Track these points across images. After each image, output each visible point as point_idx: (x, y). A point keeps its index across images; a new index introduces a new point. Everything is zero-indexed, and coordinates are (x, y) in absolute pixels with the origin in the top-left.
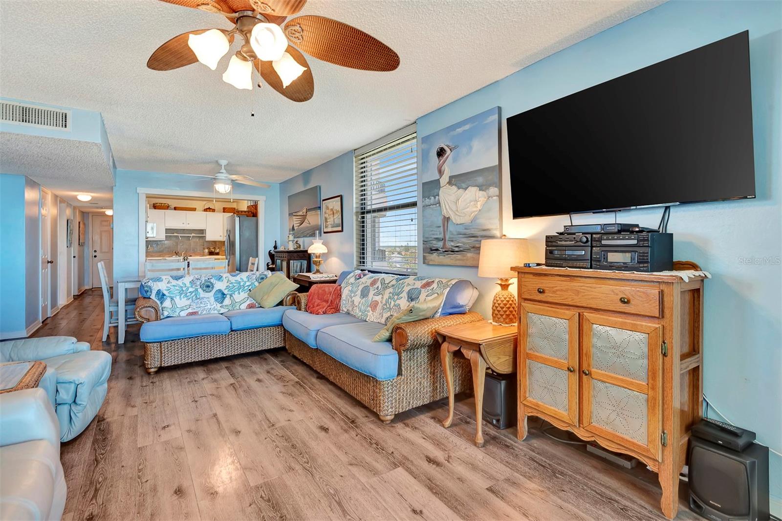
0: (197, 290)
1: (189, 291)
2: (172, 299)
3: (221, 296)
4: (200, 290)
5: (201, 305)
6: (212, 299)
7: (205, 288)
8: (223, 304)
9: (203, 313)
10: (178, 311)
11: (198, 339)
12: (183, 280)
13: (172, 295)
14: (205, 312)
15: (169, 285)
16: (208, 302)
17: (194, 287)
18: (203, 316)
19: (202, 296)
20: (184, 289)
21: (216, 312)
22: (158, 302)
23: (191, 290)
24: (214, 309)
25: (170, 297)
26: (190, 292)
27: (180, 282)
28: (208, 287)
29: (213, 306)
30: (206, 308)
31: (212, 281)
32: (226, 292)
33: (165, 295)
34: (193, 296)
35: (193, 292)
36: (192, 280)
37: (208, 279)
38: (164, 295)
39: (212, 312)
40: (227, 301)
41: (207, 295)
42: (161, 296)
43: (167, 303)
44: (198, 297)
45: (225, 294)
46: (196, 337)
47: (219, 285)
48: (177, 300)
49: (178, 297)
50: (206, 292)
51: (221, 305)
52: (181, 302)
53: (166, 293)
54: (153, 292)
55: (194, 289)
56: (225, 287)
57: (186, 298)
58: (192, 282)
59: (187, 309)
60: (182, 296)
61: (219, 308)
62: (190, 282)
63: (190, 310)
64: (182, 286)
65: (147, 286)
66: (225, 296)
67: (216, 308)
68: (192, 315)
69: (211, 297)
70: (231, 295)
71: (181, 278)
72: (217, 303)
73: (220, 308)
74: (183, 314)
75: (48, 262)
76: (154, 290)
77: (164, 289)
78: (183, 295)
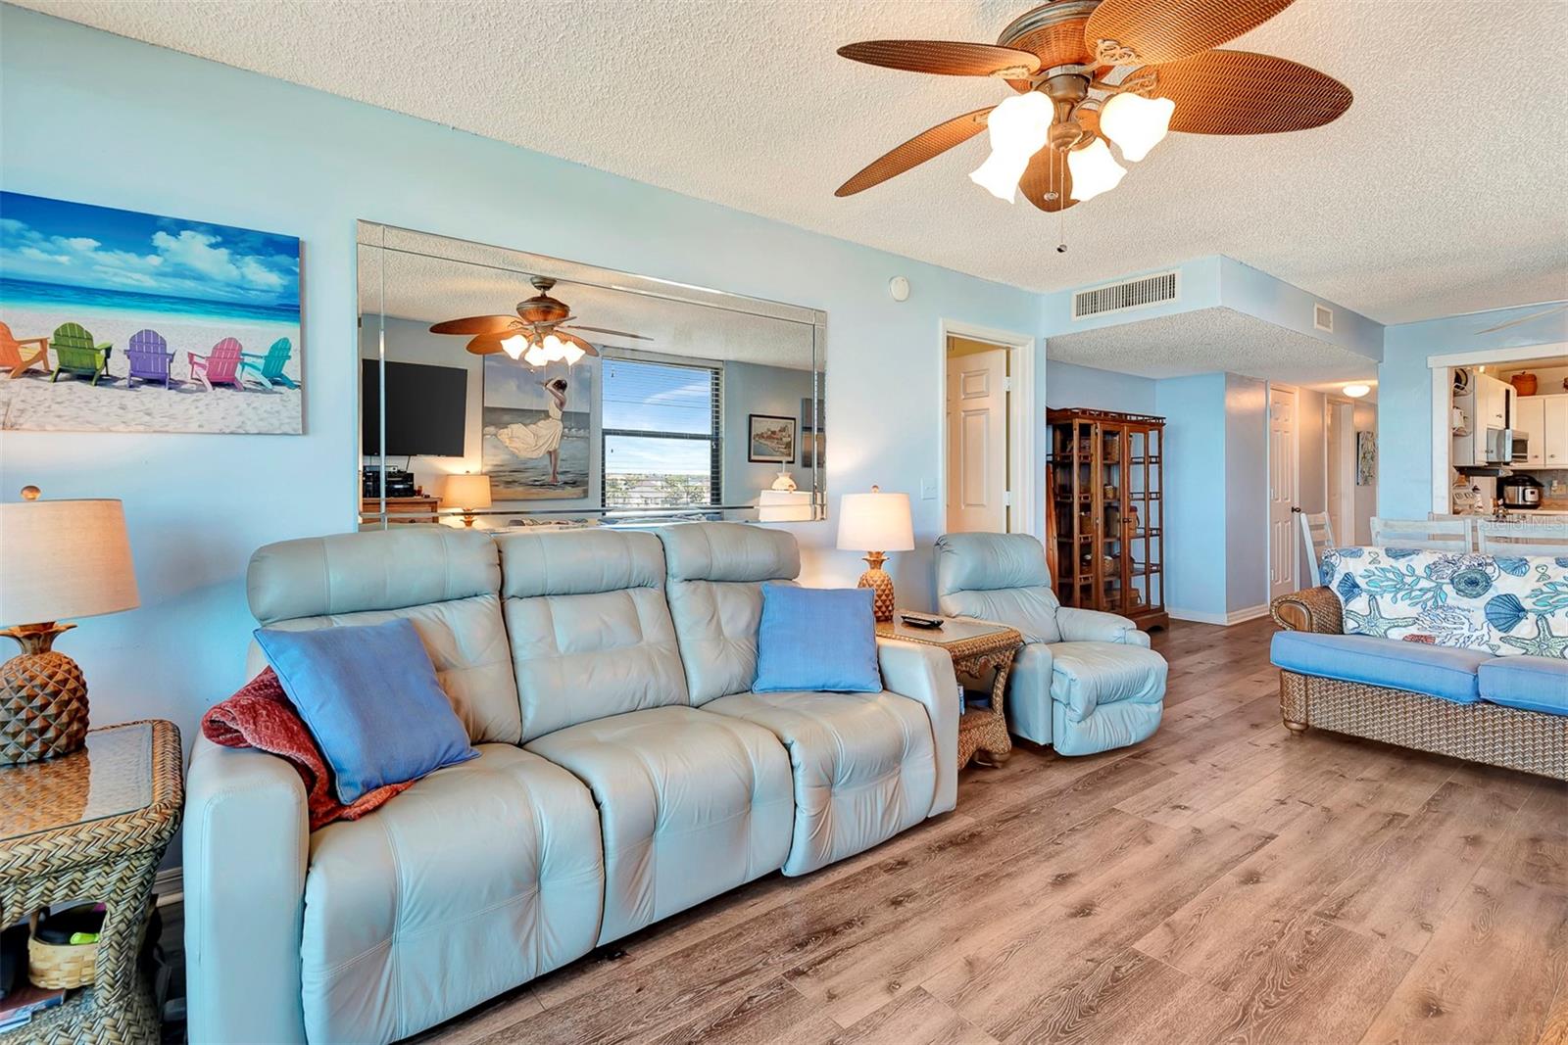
0: (1439, 587)
1: (1418, 587)
2: (1372, 597)
3: (1510, 612)
4: (1448, 589)
5: (1444, 624)
6: (1479, 617)
7: (1462, 586)
8: (1511, 633)
9: (1448, 644)
10: (1383, 626)
11: (1388, 694)
12: (1411, 560)
13: (1373, 589)
14: (1452, 643)
15: (1372, 567)
16: (1464, 620)
17: (1434, 578)
18: (1444, 651)
19: (1450, 602)
20: (1408, 580)
21: (1485, 648)
22: (1342, 599)
23: (1424, 584)
24: (1480, 640)
25: (1368, 591)
26: (1420, 590)
27: (1401, 564)
28: (1474, 583)
29: (1478, 633)
30: (1455, 632)
31: (1489, 570)
32: (1527, 604)
33: (1359, 587)
34: (1427, 600)
35: (1429, 590)
36: (1434, 564)
37: (1480, 565)
38: (1355, 586)
39: (1474, 647)
40: (1525, 629)
41: (1465, 602)
42: (1351, 587)
43: (1359, 605)
44: (1440, 603)
45: (1524, 610)
46: (1384, 688)
47: (1505, 584)
48: (1385, 602)
49: (1388, 596)
50: (1466, 595)
51: (1504, 635)
52: (1394, 607)
53: (1360, 581)
54: (1336, 575)
55: (1434, 584)
56: (1528, 592)
57: (1408, 602)
58: (1432, 569)
59: (1405, 626)
60: (1399, 596)
61: (1495, 641)
62: (1428, 567)
63: (1414, 630)
64: (1405, 572)
65: (1327, 564)
66: (1521, 614)
67: (1486, 638)
68: (1416, 641)
69: (1478, 608)
70: (1541, 616)
71: (1410, 554)
72: (1492, 627)
73: (1501, 643)
74: (1395, 634)
75: (1293, 510)
76: (1340, 573)
77: (1359, 573)
78: (1403, 593)
